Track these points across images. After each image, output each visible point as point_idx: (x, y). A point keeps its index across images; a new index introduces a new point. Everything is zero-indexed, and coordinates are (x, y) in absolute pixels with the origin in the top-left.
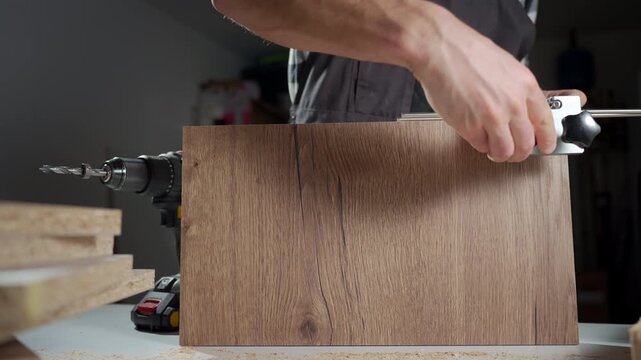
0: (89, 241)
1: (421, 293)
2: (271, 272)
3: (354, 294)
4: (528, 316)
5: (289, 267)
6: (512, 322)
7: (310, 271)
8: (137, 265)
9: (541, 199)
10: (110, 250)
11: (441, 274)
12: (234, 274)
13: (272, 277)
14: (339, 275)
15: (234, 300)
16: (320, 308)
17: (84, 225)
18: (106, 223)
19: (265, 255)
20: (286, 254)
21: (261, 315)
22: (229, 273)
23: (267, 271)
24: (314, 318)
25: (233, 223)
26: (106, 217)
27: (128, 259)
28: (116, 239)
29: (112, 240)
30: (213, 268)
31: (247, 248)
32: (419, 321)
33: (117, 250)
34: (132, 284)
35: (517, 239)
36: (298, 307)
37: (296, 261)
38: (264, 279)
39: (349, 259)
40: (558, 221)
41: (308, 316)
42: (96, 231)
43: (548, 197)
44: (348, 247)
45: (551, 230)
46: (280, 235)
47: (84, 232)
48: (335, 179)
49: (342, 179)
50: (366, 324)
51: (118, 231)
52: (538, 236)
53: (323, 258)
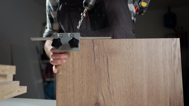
0: (5, 76)
1: (134, 94)
2: (85, 86)
3: (112, 94)
4: (168, 101)
5: (91, 85)
6: (163, 103)
7: (98, 86)
8: (21, 85)
9: (172, 64)
10: (12, 79)
11: (140, 87)
12: (74, 87)
13: (86, 88)
14: (107, 88)
15: (74, 95)
16: (101, 98)
17: (3, 71)
18: (10, 70)
19: (83, 81)
20: (90, 81)
21: (82, 100)
22: (72, 86)
23: (84, 86)
24: (99, 101)
25: (73, 71)
26: (11, 68)
27: (18, 83)
28: (14, 76)
29: (12, 76)
30: (67, 85)
31: (78, 79)
32: (133, 102)
33: (14, 80)
34: (19, 91)
35: (164, 76)
36: (94, 98)
37: (94, 83)
38: (83, 89)
39: (111, 83)
40: (177, 71)
41: (97, 101)
42: (7, 73)
43: (174, 63)
44: (110, 79)
45: (175, 74)
46: (88, 75)
47: (3, 73)
48: (106, 57)
49: (108, 57)
50: (116, 103)
51: (14, 73)
52: (171, 76)
53: (102, 82)
